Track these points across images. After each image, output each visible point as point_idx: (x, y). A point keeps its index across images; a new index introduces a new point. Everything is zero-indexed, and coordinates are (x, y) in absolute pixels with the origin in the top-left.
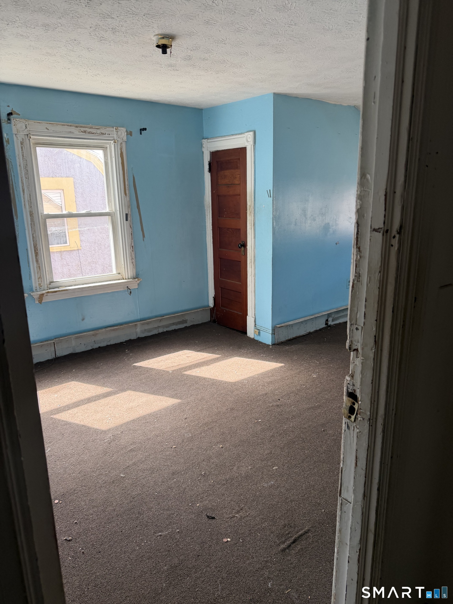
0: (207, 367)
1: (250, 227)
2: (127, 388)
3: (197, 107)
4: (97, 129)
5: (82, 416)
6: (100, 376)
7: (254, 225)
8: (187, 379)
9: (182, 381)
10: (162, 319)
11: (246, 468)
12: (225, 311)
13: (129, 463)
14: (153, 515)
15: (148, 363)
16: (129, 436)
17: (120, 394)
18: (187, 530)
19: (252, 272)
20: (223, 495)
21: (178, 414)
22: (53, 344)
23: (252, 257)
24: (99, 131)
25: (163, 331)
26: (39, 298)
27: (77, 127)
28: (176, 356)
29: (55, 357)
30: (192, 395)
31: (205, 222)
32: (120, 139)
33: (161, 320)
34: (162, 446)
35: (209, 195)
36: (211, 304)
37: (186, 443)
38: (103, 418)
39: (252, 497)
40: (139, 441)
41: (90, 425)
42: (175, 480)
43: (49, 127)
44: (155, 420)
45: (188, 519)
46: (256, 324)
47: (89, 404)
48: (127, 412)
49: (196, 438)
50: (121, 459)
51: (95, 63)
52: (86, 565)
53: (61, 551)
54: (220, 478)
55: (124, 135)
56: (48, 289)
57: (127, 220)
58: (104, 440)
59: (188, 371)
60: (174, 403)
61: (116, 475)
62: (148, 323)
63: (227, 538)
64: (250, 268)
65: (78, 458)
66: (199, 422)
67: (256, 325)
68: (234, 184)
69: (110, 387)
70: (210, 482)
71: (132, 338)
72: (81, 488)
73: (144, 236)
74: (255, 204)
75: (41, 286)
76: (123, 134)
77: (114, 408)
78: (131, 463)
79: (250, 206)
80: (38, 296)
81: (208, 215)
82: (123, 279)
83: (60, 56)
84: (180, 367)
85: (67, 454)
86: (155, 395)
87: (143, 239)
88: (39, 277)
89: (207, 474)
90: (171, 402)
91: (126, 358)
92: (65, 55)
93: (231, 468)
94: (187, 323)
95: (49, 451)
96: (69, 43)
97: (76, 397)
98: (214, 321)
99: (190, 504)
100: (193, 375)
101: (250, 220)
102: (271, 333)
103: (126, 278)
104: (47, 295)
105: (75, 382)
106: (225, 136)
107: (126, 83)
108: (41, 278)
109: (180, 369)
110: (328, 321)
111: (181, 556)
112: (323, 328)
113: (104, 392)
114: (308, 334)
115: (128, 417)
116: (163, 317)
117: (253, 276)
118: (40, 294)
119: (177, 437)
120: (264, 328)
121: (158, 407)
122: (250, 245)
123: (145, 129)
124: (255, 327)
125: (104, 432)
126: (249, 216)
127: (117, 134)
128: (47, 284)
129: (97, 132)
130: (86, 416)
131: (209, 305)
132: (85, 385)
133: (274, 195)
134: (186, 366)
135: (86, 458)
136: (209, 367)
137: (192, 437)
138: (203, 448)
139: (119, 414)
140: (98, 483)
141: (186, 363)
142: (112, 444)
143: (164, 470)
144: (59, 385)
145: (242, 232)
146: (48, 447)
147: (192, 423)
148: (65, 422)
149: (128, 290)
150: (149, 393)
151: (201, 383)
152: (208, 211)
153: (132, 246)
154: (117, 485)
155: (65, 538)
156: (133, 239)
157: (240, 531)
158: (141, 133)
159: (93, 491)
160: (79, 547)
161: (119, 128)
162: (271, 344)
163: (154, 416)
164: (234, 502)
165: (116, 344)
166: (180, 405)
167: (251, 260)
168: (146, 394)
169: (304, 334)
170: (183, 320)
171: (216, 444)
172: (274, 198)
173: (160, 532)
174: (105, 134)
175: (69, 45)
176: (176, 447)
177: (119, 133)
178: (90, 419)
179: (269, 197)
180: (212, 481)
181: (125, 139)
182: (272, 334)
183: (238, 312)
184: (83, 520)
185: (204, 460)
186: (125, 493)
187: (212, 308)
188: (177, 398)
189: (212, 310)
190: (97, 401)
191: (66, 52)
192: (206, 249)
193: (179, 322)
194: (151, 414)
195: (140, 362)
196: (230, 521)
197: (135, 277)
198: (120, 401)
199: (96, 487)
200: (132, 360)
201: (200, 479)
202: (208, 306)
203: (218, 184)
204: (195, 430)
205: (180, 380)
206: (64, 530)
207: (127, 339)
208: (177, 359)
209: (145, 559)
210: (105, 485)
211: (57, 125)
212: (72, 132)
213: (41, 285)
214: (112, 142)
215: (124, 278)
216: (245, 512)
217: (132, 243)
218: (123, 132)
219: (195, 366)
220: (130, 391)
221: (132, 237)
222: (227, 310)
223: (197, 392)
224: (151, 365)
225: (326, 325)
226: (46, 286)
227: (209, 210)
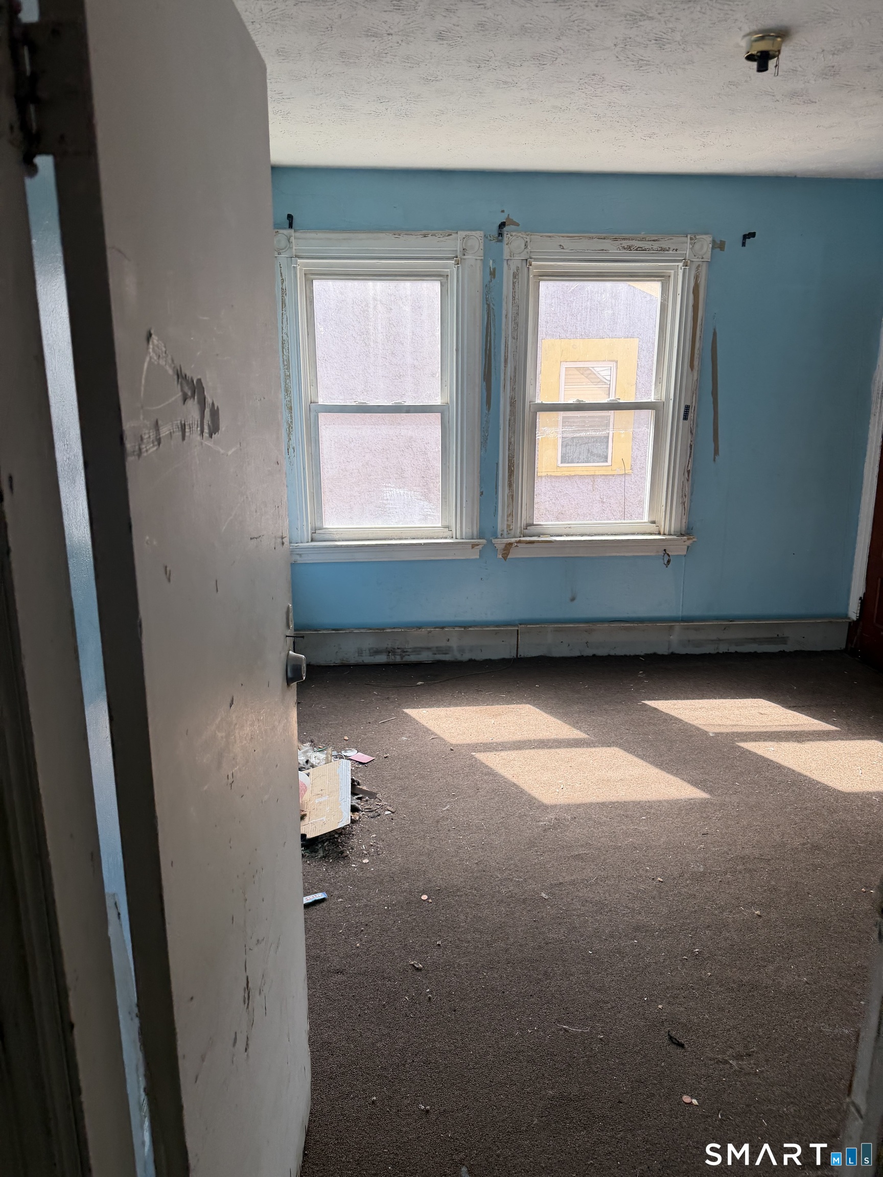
0: (796, 744)
2: (613, 742)
4: (654, 241)
5: (519, 767)
6: (576, 708)
8: (740, 757)
9: (729, 758)
10: (729, 626)
11: (796, 977)
13: (564, 877)
14: (568, 989)
15: (672, 706)
16: (583, 829)
17: (597, 749)
18: (620, 1043)
20: (721, 1010)
21: (693, 820)
22: (516, 633)
24: (656, 245)
25: (727, 651)
26: (504, 550)
27: (616, 239)
28: (737, 705)
29: (515, 656)
30: (737, 792)
32: (696, 257)
33: (726, 628)
34: (637, 870)
36: (853, 612)
37: (687, 880)
38: (552, 783)
39: (783, 1040)
40: (599, 844)
41: (526, 788)
42: (636, 941)
43: (566, 243)
44: (643, 818)
45: (630, 1025)
47: (539, 750)
48: (598, 785)
49: (711, 880)
50: (553, 866)
51: (643, 113)
52: (426, 1021)
53: (399, 981)
54: (730, 974)
55: (707, 249)
56: (522, 536)
57: (685, 418)
58: (538, 820)
59: (748, 743)
60: (693, 796)
61: (534, 891)
62: (697, 629)
63: (692, 1097)
65: (485, 839)
66: (730, 850)
69: (585, 732)
70: (703, 973)
71: (660, 652)
72: (470, 891)
73: (716, 452)
75: (510, 530)
76: (705, 249)
77: (578, 771)
78: (568, 878)
80: (503, 546)
82: (659, 534)
83: (577, 109)
84: (735, 730)
85: (471, 824)
86: (660, 771)
87: (715, 458)
88: (510, 514)
89: (705, 955)
90: (688, 793)
91: (635, 688)
92: (586, 107)
93: (762, 963)
94: (786, 644)
95: (447, 810)
96: (585, 82)
97: (523, 733)
99: (646, 999)
100: (757, 752)
103: (665, 533)
104: (517, 546)
105: (531, 707)
107: (712, 144)
108: (513, 515)
109: (733, 733)
111: (587, 1085)
113: (572, 737)
115: (595, 795)
116: (731, 621)
118: (506, 542)
119: (672, 864)
121: (658, 794)
123: (752, 235)
125: (545, 808)
127: (691, 249)
128: (521, 527)
129: (652, 247)
130: (527, 769)
131: (847, 615)
132: (545, 715)
134: (749, 730)
135: (497, 843)
136: (801, 746)
137: (703, 874)
138: (718, 902)
139: (582, 785)
140: (499, 892)
141: (754, 725)
142: (548, 833)
143: (624, 915)
144: (504, 704)
146: (448, 802)
147: (714, 847)
148: (489, 770)
149: (663, 556)
150: (652, 763)
151: (767, 774)
153: (687, 471)
154: (529, 908)
155: (412, 963)
156: (692, 456)
157: (726, 1095)
158: (744, 244)
159: (486, 904)
160: (428, 987)
161: (697, 237)
163: (644, 808)
164: (740, 1033)
165: (626, 656)
166: (704, 804)
168: (645, 764)
170: (778, 635)
171: (750, 904)
173: (568, 1023)
174: (668, 251)
175: (587, 86)
176: (662, 882)
177: (697, 247)
178: (530, 778)
180: (709, 974)
181: (707, 257)
184: (450, 946)
185: (709, 926)
186: (537, 928)
187: (853, 620)
188: (704, 789)
189: (853, 626)
190: (553, 750)
191: (585, 99)
193: (767, 638)
194: (639, 803)
195: (658, 700)
196: (713, 1067)
197: (683, 533)
198: (591, 761)
199: (493, 897)
200: (645, 693)
201: (686, 959)
202: (845, 617)
204: (715, 862)
205: (723, 755)
206: (417, 948)
207: (650, 651)
208: (737, 712)
209: (521, 1058)
210: (509, 900)
211: (580, 238)
212: (605, 249)
213: (511, 528)
214: (681, 264)
215: (662, 533)
216: (755, 1064)
217: (690, 465)
218: (705, 244)
219: (769, 737)
220: (617, 749)
221: (691, 453)
223: (751, 790)
224: (676, 711)
226: (519, 531)
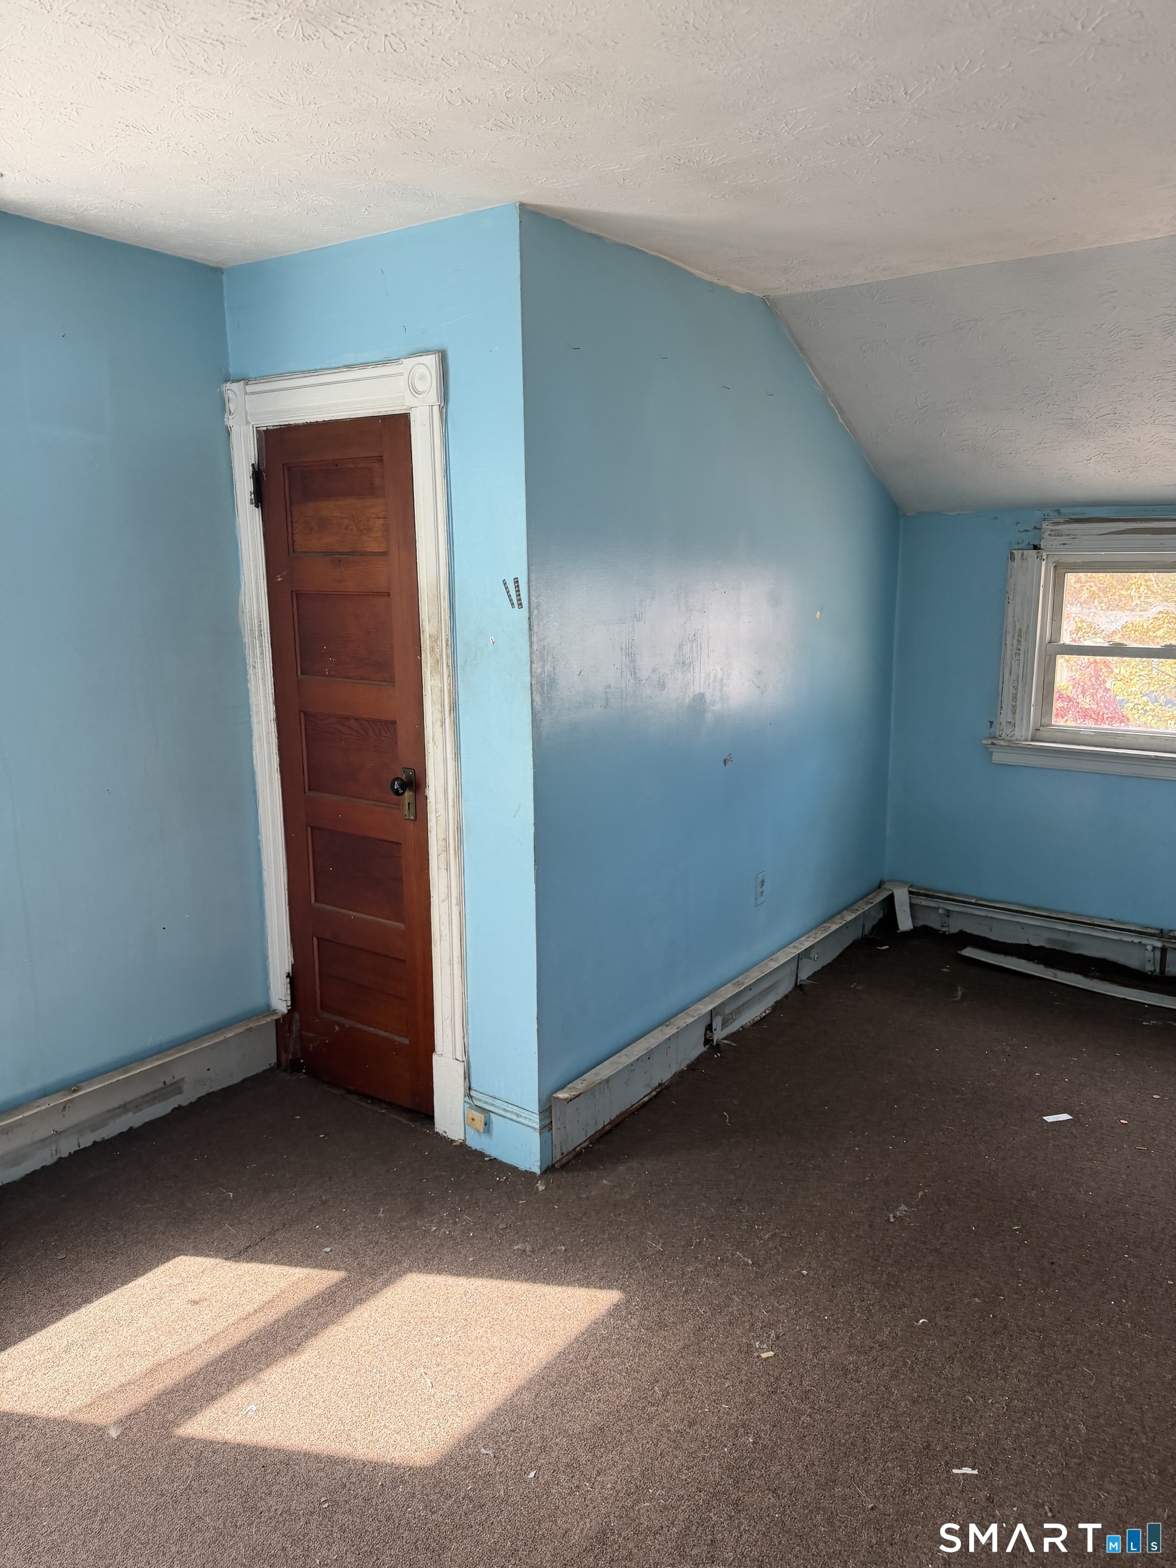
0: (289, 1365)
1: (439, 716)
3: (198, 256)
7: (454, 707)
8: (199, 1476)
10: (71, 1102)
12: (337, 1028)
19: (449, 887)
23: (447, 829)
25: (77, 1148)
28: (140, 1300)
31: (247, 691)
33: (65, 1107)
35: (257, 592)
36: (280, 998)
46: (473, 1086)
59: (201, 1416)
64: (443, 873)
67: (470, 1088)
68: (364, 554)
74: (453, 629)
79: (435, 639)
81: (259, 665)
94: (180, 1092)
98: (294, 1067)
100: (225, 1436)
101: (437, 690)
102: (537, 1126)
106: (316, 371)
109: (159, 1400)
110: (711, 1031)
112: (699, 1059)
114: (658, 1093)
116: (74, 1090)
117: (454, 901)
120: (505, 1106)
122: (441, 783)
124: (467, 1099)
126: (432, 675)
131: (269, 1006)
133: (533, 599)
134: (188, 1370)
136: (301, 1361)
141: (191, 1346)
145: (403, 731)
152: (258, 650)
162: (538, 1171)
167: (445, 839)
169: (646, 1099)
170: (165, 1084)
172: (535, 612)
179: (513, 604)
182: (542, 1129)
183: (392, 1033)
187: (284, 1016)
189: (283, 1025)
192: (255, 792)
193: (147, 1095)
202: (268, 1010)
203: (294, 551)
208: (147, 1322)
219: (232, 1370)
222: (348, 1023)
225: (707, 1046)
227: (261, 646)
